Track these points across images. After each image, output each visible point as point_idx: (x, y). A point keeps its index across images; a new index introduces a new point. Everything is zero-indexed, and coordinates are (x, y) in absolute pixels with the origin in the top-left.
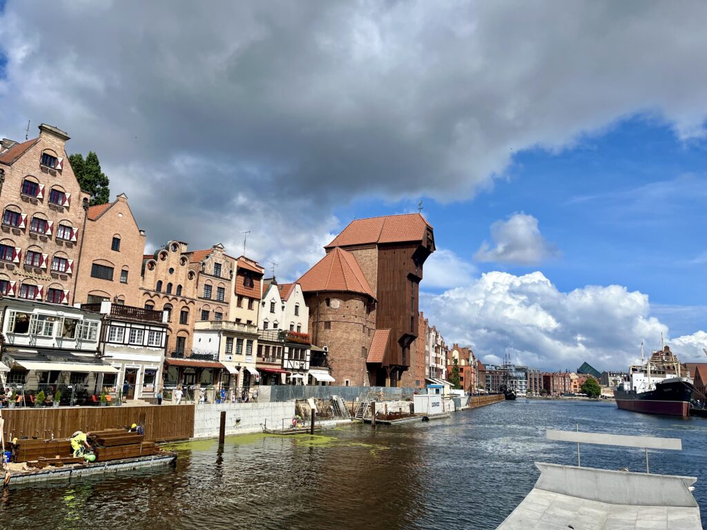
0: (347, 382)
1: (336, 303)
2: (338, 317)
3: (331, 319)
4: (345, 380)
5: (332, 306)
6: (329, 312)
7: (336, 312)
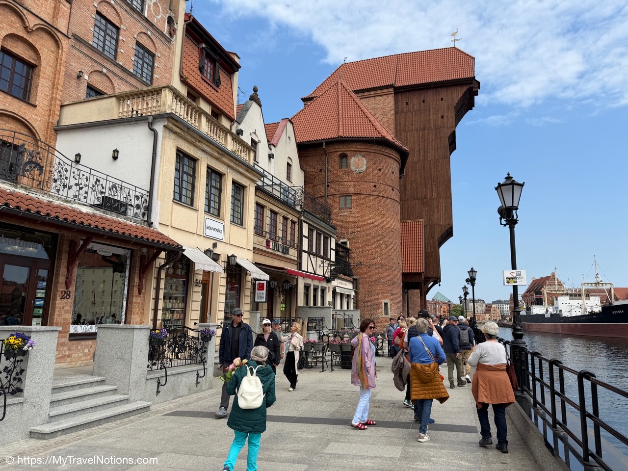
0: (386, 304)
1: (358, 163)
2: (366, 187)
3: (352, 190)
4: (384, 301)
5: (352, 167)
6: (346, 178)
7: (361, 177)
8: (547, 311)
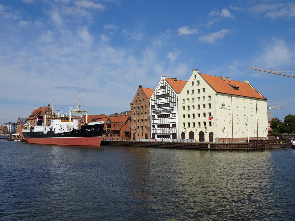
8: (45, 129)
